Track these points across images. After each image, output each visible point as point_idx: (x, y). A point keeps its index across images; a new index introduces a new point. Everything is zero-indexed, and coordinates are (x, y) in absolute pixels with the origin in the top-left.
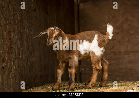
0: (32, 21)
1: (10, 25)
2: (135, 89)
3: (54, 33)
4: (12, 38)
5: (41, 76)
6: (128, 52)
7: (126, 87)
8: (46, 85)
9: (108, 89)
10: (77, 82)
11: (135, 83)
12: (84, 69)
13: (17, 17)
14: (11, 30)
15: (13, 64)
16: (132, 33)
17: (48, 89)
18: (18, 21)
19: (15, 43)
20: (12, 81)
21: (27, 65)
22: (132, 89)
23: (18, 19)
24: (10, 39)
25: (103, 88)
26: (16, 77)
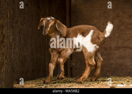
0: (25, 15)
1: (2, 19)
2: (125, 84)
3: (50, 23)
4: (4, 32)
5: (33, 70)
6: (118, 47)
7: (116, 82)
8: (38, 79)
9: (99, 83)
10: (68, 77)
11: (125, 78)
12: (75, 64)
13: (9, 11)
14: (3, 24)
15: (6, 58)
16: (122, 29)
17: (40, 82)
18: (10, 15)
19: (8, 37)
20: (4, 75)
21: (19, 59)
22: (122, 84)
23: (10, 13)
24: (2, 33)
25: (93, 82)
26: (8, 71)
